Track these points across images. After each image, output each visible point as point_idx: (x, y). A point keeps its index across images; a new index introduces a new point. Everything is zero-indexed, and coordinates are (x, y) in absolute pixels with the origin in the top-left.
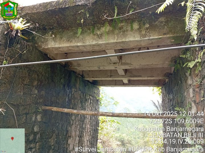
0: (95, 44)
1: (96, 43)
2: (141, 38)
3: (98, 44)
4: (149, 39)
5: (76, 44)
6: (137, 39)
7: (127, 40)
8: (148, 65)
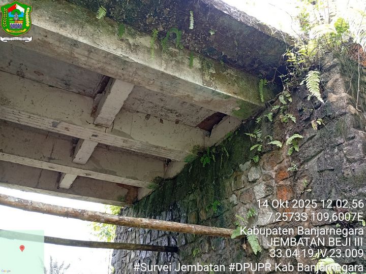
0: (122, 56)
1: (124, 56)
2: (203, 85)
3: (127, 60)
4: (213, 92)
5: (74, 37)
6: (197, 83)
7: (182, 77)
8: (157, 147)
